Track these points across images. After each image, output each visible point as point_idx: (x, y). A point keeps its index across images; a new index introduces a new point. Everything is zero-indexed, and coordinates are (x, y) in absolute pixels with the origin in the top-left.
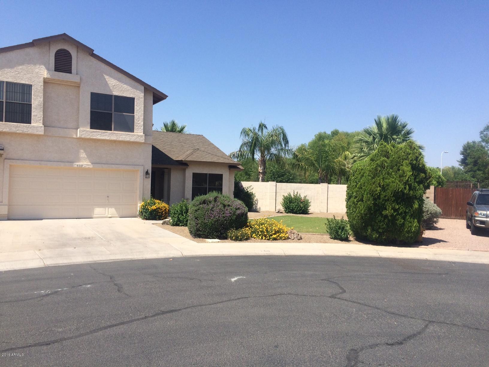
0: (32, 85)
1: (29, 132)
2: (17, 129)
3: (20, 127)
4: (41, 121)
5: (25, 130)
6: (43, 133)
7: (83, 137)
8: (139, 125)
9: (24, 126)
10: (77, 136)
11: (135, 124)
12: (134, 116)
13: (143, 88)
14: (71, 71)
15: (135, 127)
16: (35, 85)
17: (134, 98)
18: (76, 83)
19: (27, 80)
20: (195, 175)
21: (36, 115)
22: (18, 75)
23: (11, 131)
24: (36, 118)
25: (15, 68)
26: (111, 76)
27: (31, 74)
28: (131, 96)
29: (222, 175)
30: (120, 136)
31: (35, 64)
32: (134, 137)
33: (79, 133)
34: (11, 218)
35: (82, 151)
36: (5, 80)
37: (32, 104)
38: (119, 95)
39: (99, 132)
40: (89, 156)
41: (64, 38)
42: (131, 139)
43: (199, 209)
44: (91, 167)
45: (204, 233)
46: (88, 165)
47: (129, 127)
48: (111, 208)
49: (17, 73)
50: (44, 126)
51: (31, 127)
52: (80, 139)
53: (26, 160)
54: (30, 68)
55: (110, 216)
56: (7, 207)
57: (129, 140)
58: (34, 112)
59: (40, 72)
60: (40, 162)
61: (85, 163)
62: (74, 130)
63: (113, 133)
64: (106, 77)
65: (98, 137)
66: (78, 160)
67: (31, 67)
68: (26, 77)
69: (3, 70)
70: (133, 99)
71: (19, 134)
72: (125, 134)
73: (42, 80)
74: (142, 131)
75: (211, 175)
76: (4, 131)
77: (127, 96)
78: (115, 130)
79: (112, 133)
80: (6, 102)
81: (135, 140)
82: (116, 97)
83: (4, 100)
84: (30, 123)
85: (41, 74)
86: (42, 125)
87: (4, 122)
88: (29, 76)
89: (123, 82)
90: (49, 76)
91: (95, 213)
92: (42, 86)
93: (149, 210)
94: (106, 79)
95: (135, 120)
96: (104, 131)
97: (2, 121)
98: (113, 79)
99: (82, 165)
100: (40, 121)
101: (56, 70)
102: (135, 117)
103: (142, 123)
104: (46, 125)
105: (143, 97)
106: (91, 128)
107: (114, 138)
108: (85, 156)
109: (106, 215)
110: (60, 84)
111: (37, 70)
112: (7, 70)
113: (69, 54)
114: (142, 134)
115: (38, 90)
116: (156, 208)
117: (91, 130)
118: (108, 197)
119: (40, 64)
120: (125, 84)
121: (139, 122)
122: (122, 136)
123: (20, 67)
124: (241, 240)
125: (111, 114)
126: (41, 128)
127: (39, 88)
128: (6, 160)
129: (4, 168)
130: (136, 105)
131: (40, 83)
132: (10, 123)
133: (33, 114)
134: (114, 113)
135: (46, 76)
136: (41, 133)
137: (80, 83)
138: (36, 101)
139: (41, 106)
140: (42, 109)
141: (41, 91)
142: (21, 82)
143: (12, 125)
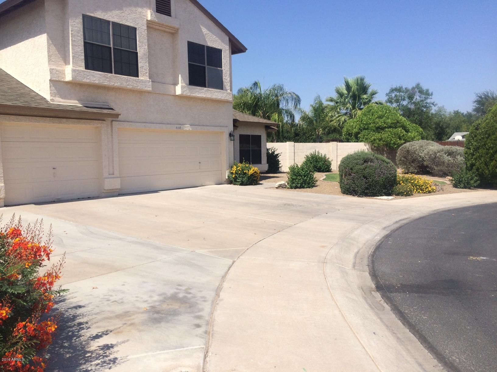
0: (136, 28)
1: (138, 88)
2: (128, 83)
3: (130, 81)
4: (148, 74)
5: (135, 85)
6: (150, 89)
7: (184, 94)
8: (226, 81)
9: (133, 80)
10: (175, 93)
11: (223, 80)
12: (222, 70)
13: (227, 38)
14: (171, 14)
15: (224, 84)
16: (140, 29)
17: (222, 50)
18: (174, 29)
19: (131, 21)
21: (143, 67)
22: (123, 14)
23: (122, 86)
24: (143, 70)
27: (135, 15)
28: (219, 48)
29: (261, 135)
30: (214, 94)
33: (178, 90)
36: (111, 20)
37: (138, 52)
38: (210, 46)
39: (197, 89)
42: (222, 97)
44: (188, 129)
46: (185, 127)
50: (152, 81)
51: (140, 82)
52: (181, 97)
53: (132, 122)
57: (221, 99)
58: (141, 62)
59: (143, 13)
60: (144, 124)
62: (172, 86)
63: (208, 90)
65: (196, 94)
68: (130, 18)
70: (220, 51)
71: (130, 89)
72: (218, 91)
73: (145, 22)
74: (229, 88)
75: (253, 136)
76: (115, 85)
77: (217, 47)
78: (208, 87)
80: (113, 48)
81: (225, 98)
82: (208, 48)
83: (112, 46)
84: (138, 76)
85: (144, 16)
86: (148, 79)
87: (113, 74)
88: (133, 16)
90: (153, 18)
92: (145, 30)
95: (223, 75)
96: (201, 88)
97: (112, 73)
100: (146, 75)
101: (158, 11)
103: (229, 79)
105: (228, 49)
106: (190, 84)
107: (209, 96)
110: (156, 29)
111: (139, 10)
114: (229, 91)
115: (142, 35)
117: (190, 86)
118: (200, 163)
121: (226, 78)
125: (205, 67)
126: (149, 83)
127: (143, 33)
128: (113, 122)
129: (112, 132)
130: (223, 59)
131: (144, 27)
132: (121, 76)
133: (140, 65)
134: (207, 67)
135: (149, 19)
136: (149, 89)
137: (178, 29)
138: (142, 49)
139: (146, 55)
140: (147, 59)
141: (145, 36)
142: (126, 24)
143: (122, 78)
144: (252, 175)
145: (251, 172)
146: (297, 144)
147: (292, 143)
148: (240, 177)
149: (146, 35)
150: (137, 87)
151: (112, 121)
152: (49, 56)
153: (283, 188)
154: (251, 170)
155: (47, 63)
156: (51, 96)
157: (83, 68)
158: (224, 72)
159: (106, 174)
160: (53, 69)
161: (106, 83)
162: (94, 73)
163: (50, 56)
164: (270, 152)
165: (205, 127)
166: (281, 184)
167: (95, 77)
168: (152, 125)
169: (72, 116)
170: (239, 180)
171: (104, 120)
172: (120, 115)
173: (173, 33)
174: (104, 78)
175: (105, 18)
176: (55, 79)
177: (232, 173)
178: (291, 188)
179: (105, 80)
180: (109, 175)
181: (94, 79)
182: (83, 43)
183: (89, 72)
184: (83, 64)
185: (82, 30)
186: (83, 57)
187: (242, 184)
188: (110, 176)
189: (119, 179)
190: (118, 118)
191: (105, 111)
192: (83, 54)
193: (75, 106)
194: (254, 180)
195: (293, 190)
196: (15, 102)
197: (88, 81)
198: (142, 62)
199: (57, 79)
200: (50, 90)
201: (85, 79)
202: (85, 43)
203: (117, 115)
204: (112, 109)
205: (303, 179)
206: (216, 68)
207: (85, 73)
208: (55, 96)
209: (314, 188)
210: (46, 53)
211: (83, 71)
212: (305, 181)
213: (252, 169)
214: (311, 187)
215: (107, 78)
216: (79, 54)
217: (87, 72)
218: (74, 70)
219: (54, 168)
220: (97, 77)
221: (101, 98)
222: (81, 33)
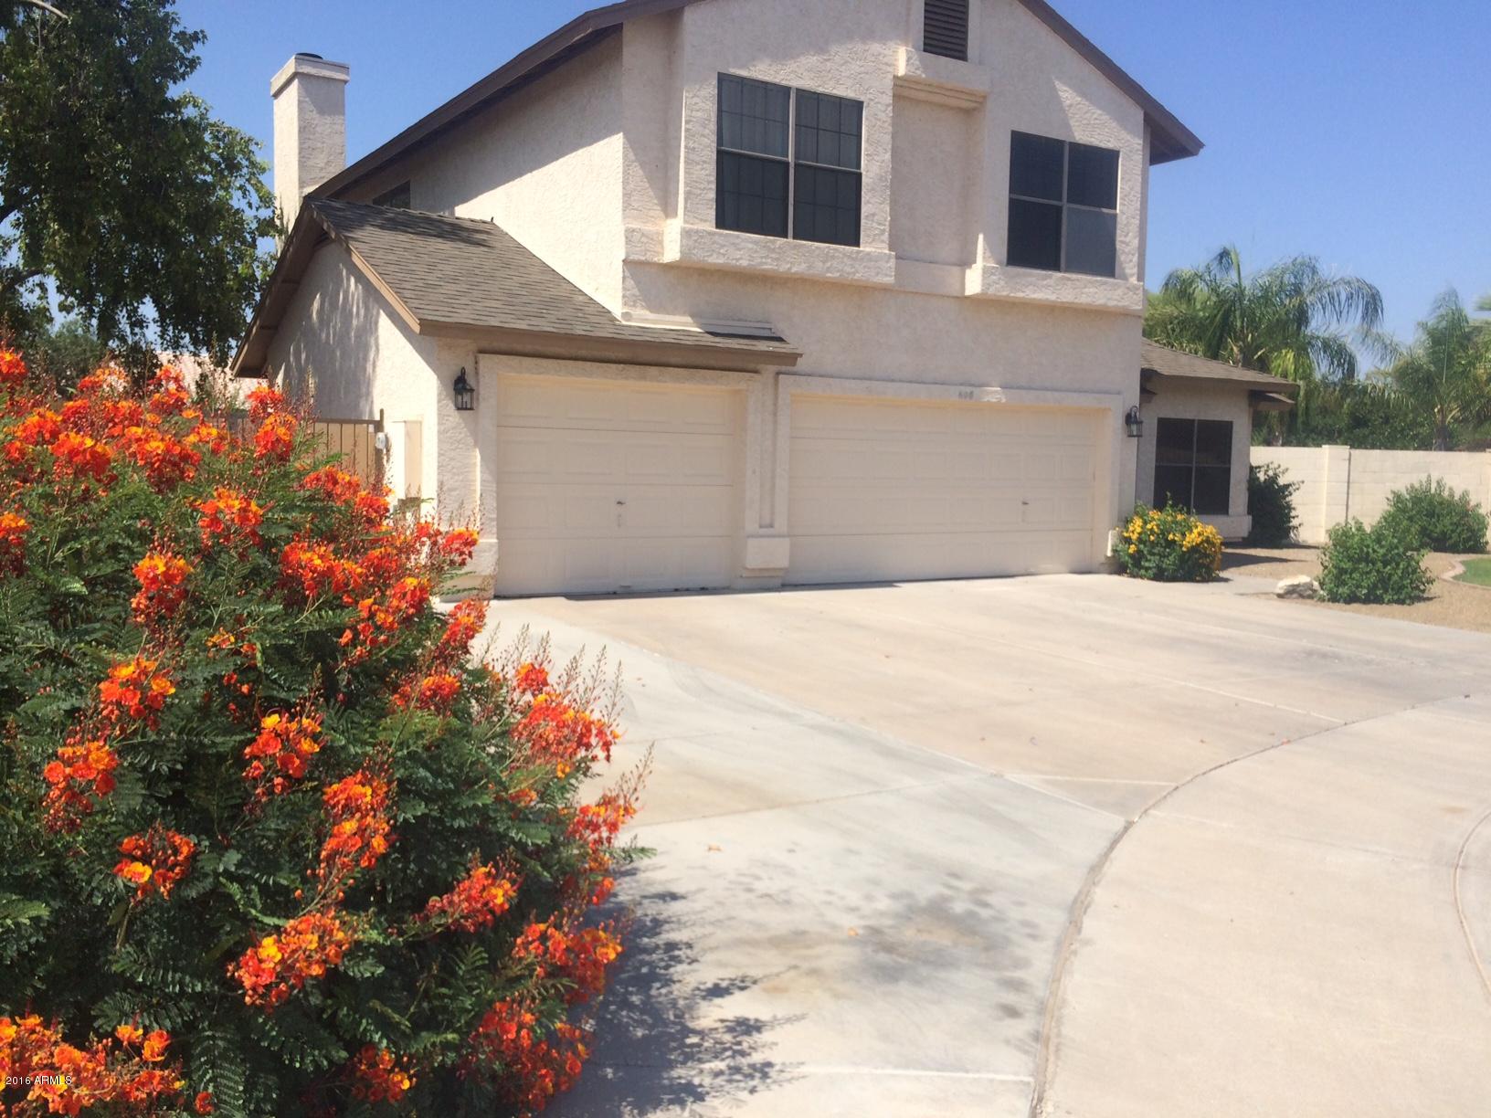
0: (862, 103)
1: (858, 276)
2: (829, 264)
3: (833, 257)
4: (886, 236)
5: (848, 269)
6: (890, 280)
7: (991, 291)
8: (1126, 251)
9: (844, 254)
10: (963, 289)
11: (1118, 247)
12: (1115, 216)
13: (1140, 115)
14: (966, 52)
15: (1119, 258)
16: (872, 103)
17: (1118, 153)
18: (973, 99)
19: (849, 83)
21: (874, 215)
22: (828, 64)
23: (811, 271)
24: (874, 224)
27: (861, 63)
28: (1110, 145)
29: (1231, 423)
30: (1084, 291)
32: (1119, 292)
33: (973, 282)
34: (789, 583)
36: (795, 83)
37: (864, 173)
38: (1080, 142)
39: (1030, 275)
42: (1110, 299)
44: (995, 398)
46: (989, 393)
47: (1104, 259)
50: (898, 257)
51: (862, 259)
52: (978, 302)
53: (832, 377)
56: (786, 542)
57: (1105, 305)
58: (868, 202)
59: (885, 56)
60: (867, 383)
62: (956, 270)
63: (1064, 279)
65: (1028, 293)
68: (848, 73)
70: (1114, 157)
71: (832, 282)
72: (1096, 281)
73: (889, 83)
74: (1134, 271)
75: (1206, 425)
76: (794, 270)
77: (1103, 145)
78: (1067, 270)
79: (1061, 279)
80: (796, 165)
81: (1120, 304)
82: (1076, 147)
83: (791, 159)
84: (857, 244)
85: (886, 64)
86: (887, 252)
87: (790, 240)
88: (855, 68)
90: (911, 71)
92: (888, 105)
95: (1118, 232)
96: (1044, 272)
97: (786, 237)
99: (972, 395)
100: (882, 237)
101: (929, 48)
102: (1119, 219)
103: (1136, 242)
104: (898, 251)
105: (1140, 147)
106: (1010, 263)
107: (1067, 296)
110: (918, 102)
111: (875, 48)
114: (1136, 281)
115: (879, 123)
117: (1009, 268)
118: (1025, 503)
120: (1096, 102)
121: (1128, 240)
122: (1086, 290)
125: (1059, 210)
126: (887, 262)
127: (882, 116)
128: (781, 376)
129: (775, 404)
130: (1122, 178)
131: (884, 96)
132: (810, 243)
133: (865, 210)
134: (1066, 206)
135: (901, 71)
136: (888, 279)
137: (984, 97)
138: (874, 164)
139: (886, 180)
140: (888, 192)
141: (886, 125)
142: (835, 92)
143: (814, 251)
144: (1195, 549)
145: (1192, 538)
146: (1359, 454)
147: (1343, 450)
148: (1154, 554)
149: (889, 120)
150: (854, 274)
151: (778, 373)
152: (624, 195)
153: (1302, 596)
154: (1191, 532)
155: (621, 213)
156: (625, 304)
157: (709, 226)
158: (1121, 220)
159: (751, 526)
160: (634, 231)
161: (769, 265)
162: (738, 237)
163: (627, 195)
164: (1262, 477)
165: (1049, 394)
166: (1298, 585)
167: (739, 250)
168: (890, 384)
169: (673, 360)
170: (1151, 563)
171: (756, 372)
172: (801, 355)
173: (970, 110)
174: (763, 252)
175: (777, 81)
176: (636, 257)
177: (1128, 541)
178: (1334, 598)
179: (766, 257)
180: (761, 527)
181: (738, 254)
182: (714, 156)
183: (725, 235)
184: (712, 213)
185: (714, 118)
186: (713, 195)
187: (1160, 576)
188: (763, 531)
189: (787, 540)
190: (794, 364)
191: (762, 346)
192: (714, 186)
193: (684, 331)
194: (1203, 565)
195: (1342, 605)
196: (535, 321)
197: (721, 261)
198: (872, 201)
199: (643, 258)
200: (624, 289)
201: (715, 256)
202: (721, 154)
203: (793, 358)
204: (780, 339)
205: (1378, 571)
206: (1097, 209)
207: (714, 238)
208: (634, 306)
209: (1420, 606)
210: (618, 190)
211: (710, 233)
212: (1384, 582)
213: (1195, 531)
214: (1408, 601)
215: (773, 251)
216: (702, 186)
217: (721, 235)
218: (687, 232)
219: (619, 503)
220: (747, 249)
221: (755, 308)
222: (713, 126)
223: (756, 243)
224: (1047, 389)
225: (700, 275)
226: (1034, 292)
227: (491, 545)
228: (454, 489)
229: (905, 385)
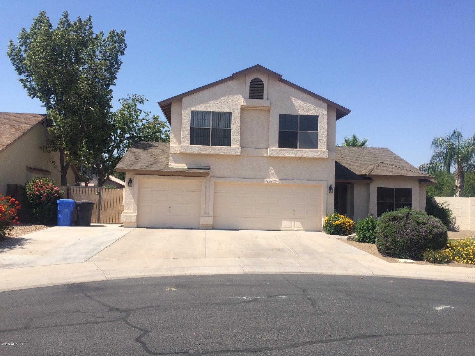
0: (232, 113)
1: (229, 153)
2: (220, 151)
3: (222, 149)
4: (239, 143)
5: (226, 152)
6: (239, 154)
7: (272, 155)
8: (322, 142)
9: (225, 148)
10: (267, 154)
11: (319, 141)
12: (318, 133)
13: (326, 105)
14: (263, 97)
15: (319, 144)
16: (234, 112)
18: (267, 107)
19: (228, 108)
20: (380, 190)
21: (235, 138)
22: (221, 105)
23: (215, 153)
24: (235, 141)
25: (219, 100)
26: (297, 98)
27: (231, 104)
28: (315, 114)
29: (411, 189)
30: (305, 153)
31: (234, 94)
32: (318, 153)
34: (214, 228)
35: (271, 168)
36: (212, 110)
37: (232, 129)
38: (304, 115)
39: (286, 150)
40: (278, 173)
41: (258, 68)
42: (315, 155)
43: (388, 226)
44: (279, 182)
45: (395, 252)
46: (277, 181)
47: (313, 144)
48: (297, 222)
49: (220, 103)
51: (231, 149)
52: (270, 157)
53: (227, 178)
54: (230, 98)
55: (296, 229)
56: (212, 218)
57: (313, 157)
58: (233, 135)
59: (238, 101)
60: (237, 179)
61: (274, 179)
62: (265, 150)
63: (299, 150)
64: (293, 99)
65: (285, 155)
66: (268, 176)
67: (232, 97)
68: (227, 106)
69: (210, 102)
70: (317, 117)
71: (222, 155)
72: (310, 151)
73: (239, 107)
74: (326, 147)
75: (398, 190)
76: (210, 153)
77: (312, 115)
78: (300, 148)
79: (297, 150)
80: (212, 129)
81: (319, 156)
82: (302, 117)
83: (211, 128)
84: (230, 146)
85: (239, 103)
86: (239, 147)
87: (210, 146)
88: (229, 105)
89: (307, 102)
90: (245, 104)
91: (282, 226)
92: (239, 112)
93: (333, 224)
94: (293, 101)
95: (319, 137)
96: (291, 149)
98: (299, 100)
99: (271, 181)
100: (238, 143)
101: (251, 97)
102: (319, 133)
103: (326, 139)
104: (242, 147)
105: (326, 114)
106: (279, 147)
107: (299, 155)
108: (274, 173)
109: (292, 228)
110: (253, 110)
111: (235, 100)
112: (213, 102)
113: (261, 82)
114: (325, 150)
115: (236, 117)
116: (340, 223)
117: (279, 148)
118: (294, 211)
119: (238, 94)
120: (309, 104)
121: (322, 139)
122: (306, 153)
123: (223, 98)
124: (440, 263)
125: (297, 132)
126: (239, 149)
127: (237, 115)
129: (210, 185)
130: (319, 123)
131: (238, 110)
132: (215, 146)
133: (232, 137)
134: (299, 132)
135: (243, 104)
137: (270, 107)
138: (235, 126)
139: (238, 130)
140: (239, 133)
142: (223, 111)
143: (216, 148)
144: (339, 225)
145: (338, 222)
150: (228, 153)
153: (352, 240)
156: (170, 162)
157: (188, 144)
158: (320, 134)
159: (202, 214)
160: (173, 146)
162: (195, 146)
165: (299, 181)
167: (195, 149)
168: (244, 179)
173: (268, 110)
174: (202, 149)
175: (207, 110)
176: (173, 152)
179: (203, 150)
181: (195, 150)
182: (190, 129)
183: (192, 146)
184: (189, 142)
186: (189, 137)
188: (205, 215)
191: (199, 171)
192: (189, 135)
197: (190, 152)
199: (174, 152)
200: (170, 159)
201: (189, 151)
202: (192, 128)
204: (208, 169)
207: (189, 147)
208: (173, 163)
216: (186, 136)
218: (181, 146)
219: (170, 207)
220: (198, 149)
221: (204, 162)
222: (189, 122)
223: (200, 147)
224: (298, 180)
225: (190, 155)
226: (287, 154)
227: (135, 216)
228: (128, 203)
229: (250, 179)
